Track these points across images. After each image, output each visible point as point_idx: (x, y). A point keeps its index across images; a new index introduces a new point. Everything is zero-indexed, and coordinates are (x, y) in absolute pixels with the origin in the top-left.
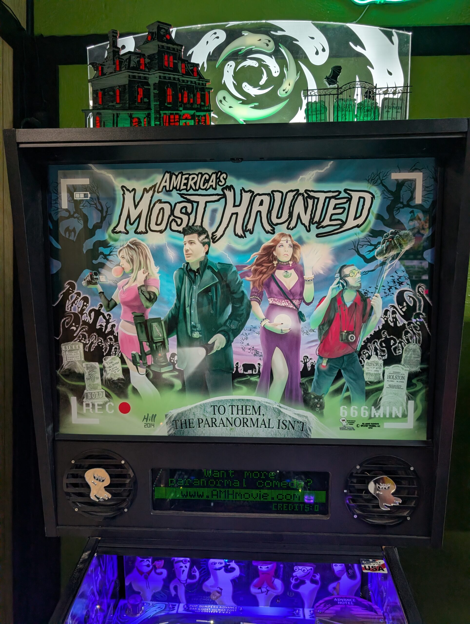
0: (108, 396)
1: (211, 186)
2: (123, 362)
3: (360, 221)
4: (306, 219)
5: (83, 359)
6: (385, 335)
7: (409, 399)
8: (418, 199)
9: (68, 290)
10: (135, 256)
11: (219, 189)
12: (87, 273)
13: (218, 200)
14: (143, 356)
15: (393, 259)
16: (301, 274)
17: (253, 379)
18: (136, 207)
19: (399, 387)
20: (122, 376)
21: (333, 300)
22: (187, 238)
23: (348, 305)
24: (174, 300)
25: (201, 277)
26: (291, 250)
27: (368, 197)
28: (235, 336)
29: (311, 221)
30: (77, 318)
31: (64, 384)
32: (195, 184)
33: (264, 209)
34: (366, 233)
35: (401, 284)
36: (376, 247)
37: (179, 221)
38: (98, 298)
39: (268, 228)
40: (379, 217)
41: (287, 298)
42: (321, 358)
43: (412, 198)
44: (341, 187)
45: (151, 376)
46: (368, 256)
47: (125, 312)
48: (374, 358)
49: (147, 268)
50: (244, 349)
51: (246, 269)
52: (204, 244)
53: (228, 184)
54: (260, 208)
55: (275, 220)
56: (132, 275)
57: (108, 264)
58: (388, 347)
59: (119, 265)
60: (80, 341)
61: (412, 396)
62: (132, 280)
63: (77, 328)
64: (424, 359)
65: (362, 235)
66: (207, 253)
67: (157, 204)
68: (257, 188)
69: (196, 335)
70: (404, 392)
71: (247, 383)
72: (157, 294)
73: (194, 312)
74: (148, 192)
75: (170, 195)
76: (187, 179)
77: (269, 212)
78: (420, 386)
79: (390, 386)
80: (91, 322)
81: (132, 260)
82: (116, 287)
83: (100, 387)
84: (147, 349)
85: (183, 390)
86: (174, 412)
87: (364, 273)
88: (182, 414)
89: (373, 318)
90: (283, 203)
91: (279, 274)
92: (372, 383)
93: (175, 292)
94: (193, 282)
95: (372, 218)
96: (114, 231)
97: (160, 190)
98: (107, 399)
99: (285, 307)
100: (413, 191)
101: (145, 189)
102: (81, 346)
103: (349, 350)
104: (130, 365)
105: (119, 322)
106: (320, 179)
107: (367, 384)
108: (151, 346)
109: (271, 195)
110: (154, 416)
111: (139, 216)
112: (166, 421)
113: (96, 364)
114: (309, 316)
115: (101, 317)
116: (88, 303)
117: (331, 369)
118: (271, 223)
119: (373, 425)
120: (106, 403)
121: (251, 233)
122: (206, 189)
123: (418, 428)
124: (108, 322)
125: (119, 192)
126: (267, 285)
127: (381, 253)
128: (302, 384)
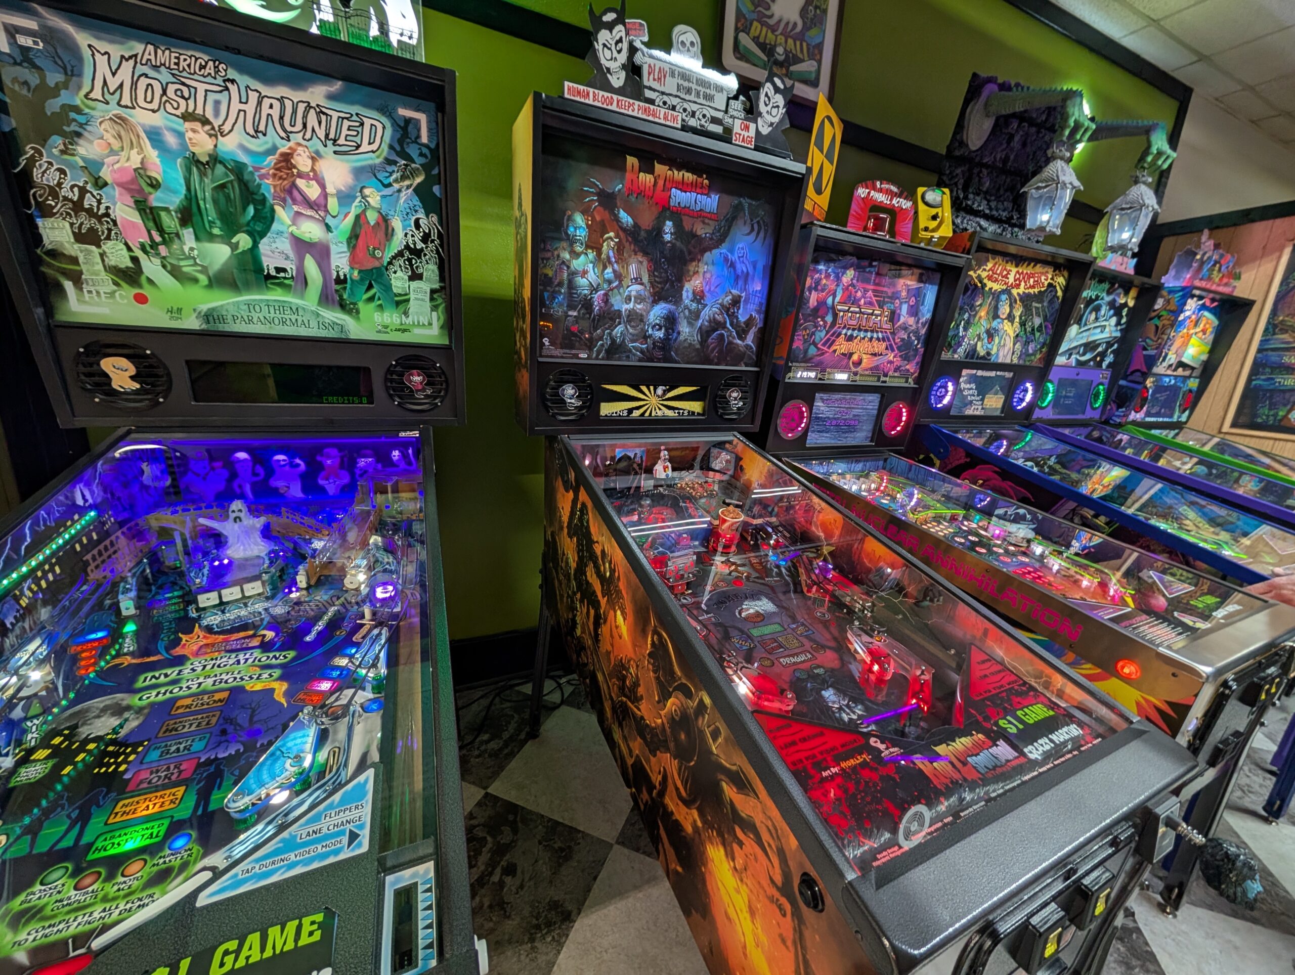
0: (116, 284)
1: (209, 74)
2: (129, 249)
3: (374, 147)
4: (321, 133)
5: (72, 240)
6: (407, 254)
7: (432, 310)
8: (424, 139)
9: (33, 155)
10: (123, 133)
11: (219, 81)
12: (57, 141)
13: (221, 92)
14: (154, 245)
15: (408, 187)
16: (323, 186)
17: (286, 282)
18: (114, 74)
19: (423, 300)
20: (130, 265)
21: (358, 217)
22: (188, 125)
23: (372, 223)
24: (183, 190)
25: (213, 170)
26: (310, 162)
27: (379, 126)
28: (262, 238)
29: (327, 136)
30: (54, 192)
31: (49, 265)
32: (189, 66)
33: (276, 113)
34: (380, 160)
35: (416, 211)
36: (391, 174)
37: (175, 105)
38: (81, 173)
39: (283, 135)
40: (391, 147)
41: (312, 208)
42: (352, 268)
43: (419, 136)
44: (354, 109)
45: (169, 268)
46: (386, 182)
47: (120, 194)
48: (399, 274)
49: (142, 149)
50: (273, 252)
51: (263, 171)
52: (211, 136)
53: (230, 76)
54: (270, 111)
55: (289, 129)
56: (123, 153)
57: (86, 134)
58: (411, 265)
59: (102, 138)
60: (64, 219)
61: (435, 308)
62: (123, 159)
63: (57, 204)
64: (442, 278)
65: (378, 161)
66: (216, 146)
67: (142, 78)
68: (265, 90)
69: (216, 231)
70: (428, 304)
71: (280, 285)
72: (160, 180)
73: (210, 206)
74: (127, 60)
75: (159, 72)
76: (178, 58)
77: (281, 118)
78: (440, 301)
79: (416, 299)
80: (75, 199)
81: (120, 137)
82: (103, 164)
83: (103, 273)
84: (158, 239)
85: (210, 285)
86: (204, 307)
87: (383, 197)
88: (213, 309)
89: (395, 238)
90: (294, 112)
91: (300, 183)
92: (400, 295)
93: (182, 181)
94: (202, 174)
95: (385, 147)
96: (86, 96)
97: (144, 62)
98: (115, 288)
99: (311, 217)
100: (419, 130)
101: (122, 57)
102: (67, 225)
103: (377, 264)
104: (139, 253)
105: (115, 204)
106: (331, 97)
107: (396, 295)
108: (162, 236)
109: (281, 100)
110: (180, 310)
111: (121, 86)
112: (195, 315)
113: (93, 248)
114: (336, 228)
115: (88, 195)
116: (66, 175)
117: (362, 280)
118: (285, 131)
119: (404, 331)
120: (115, 292)
121: (265, 135)
122: (203, 76)
123: (441, 335)
124: (99, 202)
125: (86, 53)
126: (290, 192)
127: (396, 181)
128: (337, 291)
